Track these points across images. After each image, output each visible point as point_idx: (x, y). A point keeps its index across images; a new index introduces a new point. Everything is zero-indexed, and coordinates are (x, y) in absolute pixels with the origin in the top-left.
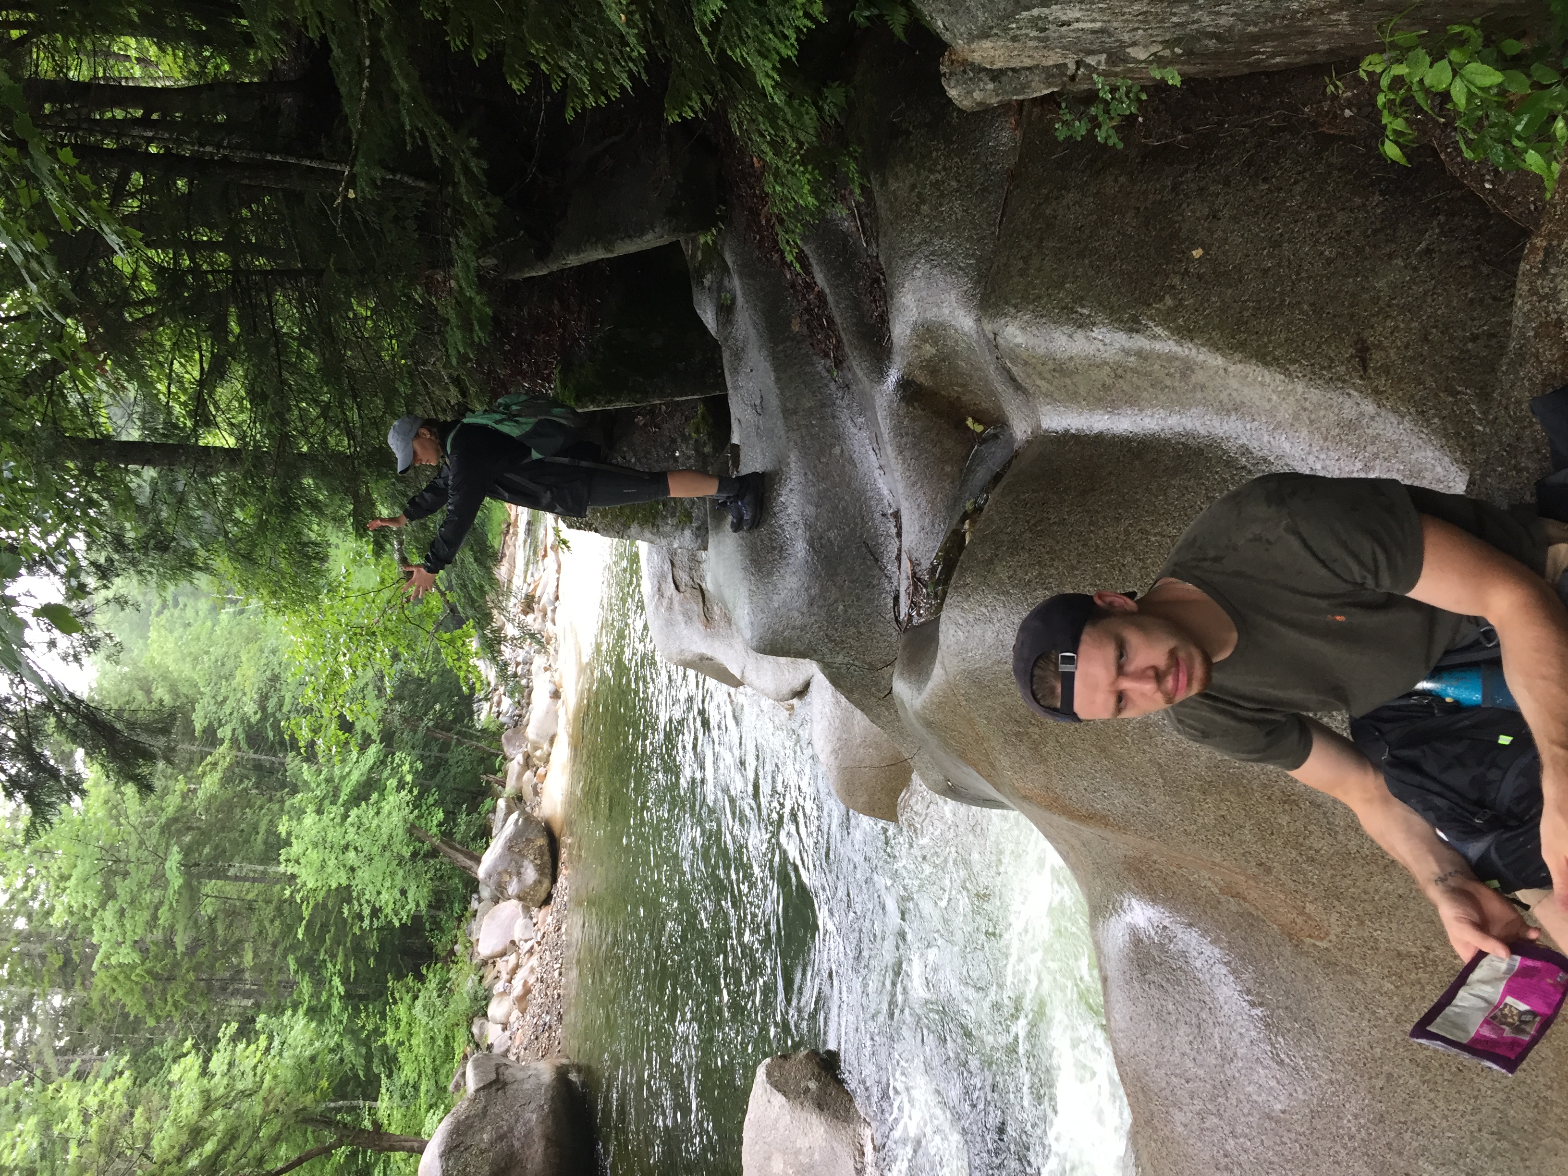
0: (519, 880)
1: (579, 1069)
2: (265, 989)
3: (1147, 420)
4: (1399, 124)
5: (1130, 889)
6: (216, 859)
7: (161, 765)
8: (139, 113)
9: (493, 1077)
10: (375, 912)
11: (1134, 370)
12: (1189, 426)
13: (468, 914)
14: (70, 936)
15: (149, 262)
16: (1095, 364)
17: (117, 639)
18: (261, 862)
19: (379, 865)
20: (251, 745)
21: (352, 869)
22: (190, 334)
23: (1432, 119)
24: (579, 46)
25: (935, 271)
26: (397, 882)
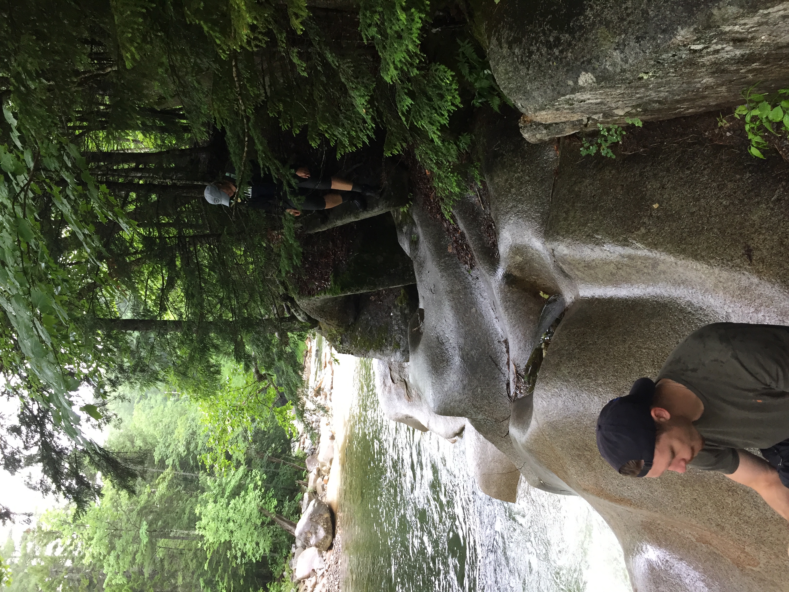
0: (316, 536)
3: (636, 290)
4: (757, 139)
5: (646, 539)
6: (164, 527)
7: (140, 479)
8: (133, 165)
10: (244, 555)
11: (627, 265)
12: (658, 292)
13: (290, 555)
14: (93, 569)
15: (139, 234)
16: (606, 263)
17: (119, 417)
18: (187, 529)
19: (245, 529)
20: (182, 468)
21: (232, 532)
22: (158, 267)
23: (773, 135)
24: (343, 125)
25: (520, 220)
26: (254, 538)
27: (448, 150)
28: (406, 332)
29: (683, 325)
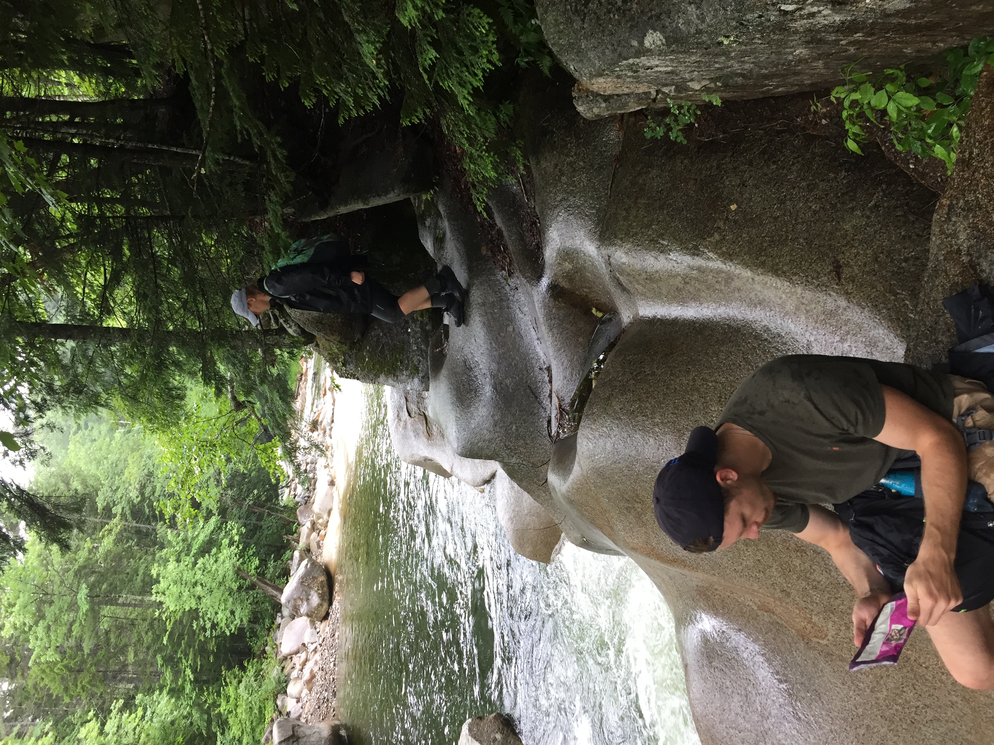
0: (308, 604)
1: (346, 728)
2: (142, 677)
3: (705, 310)
4: (856, 129)
5: (701, 607)
6: (110, 592)
7: (75, 531)
8: (67, 118)
9: (291, 733)
10: (214, 626)
11: (696, 279)
12: (731, 313)
13: (274, 627)
14: (15, 644)
15: (73, 211)
16: (672, 275)
17: (48, 450)
18: (140, 594)
19: (216, 595)
20: (134, 518)
21: (199, 598)
22: (98, 256)
23: (876, 126)
24: (347, 79)
25: (571, 217)
26: (228, 606)
27: (484, 121)
28: (426, 353)
29: (757, 354)
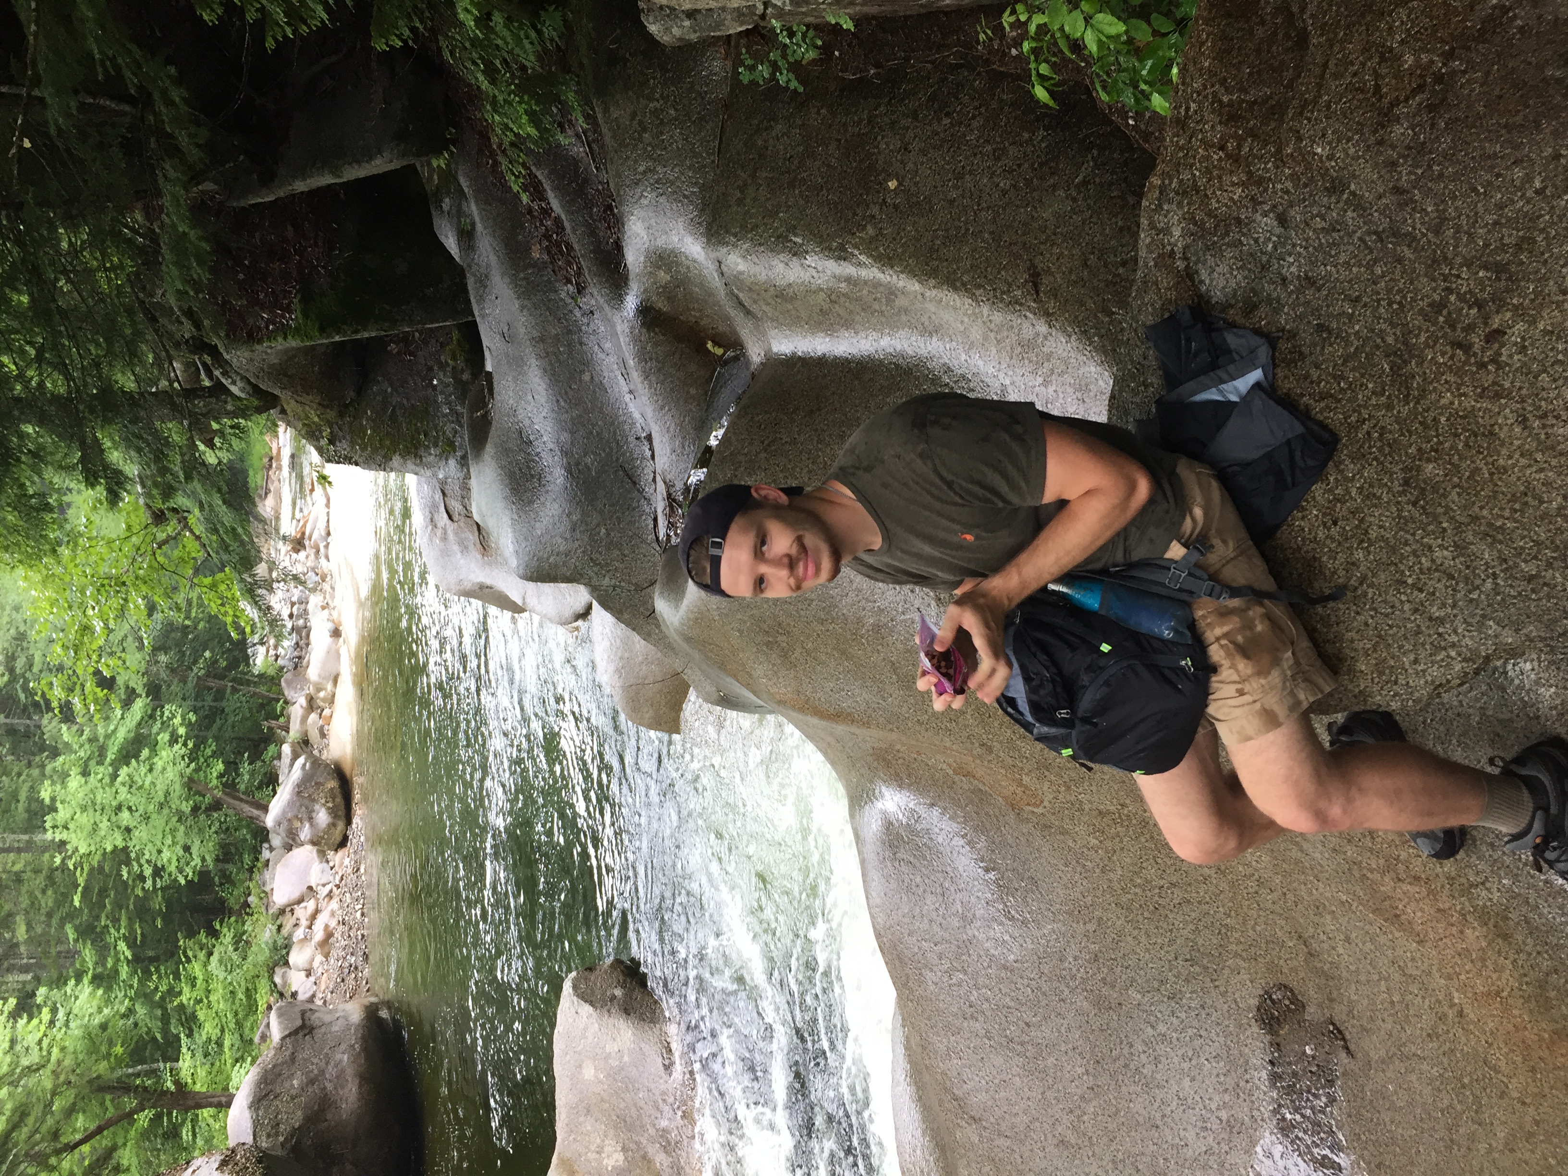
0: (312, 825)
1: (389, 1005)
2: (44, 961)
3: (862, 342)
4: (1044, 69)
5: (879, 778)
9: (299, 1023)
10: (158, 872)
11: (846, 296)
13: (259, 865)
16: (811, 291)
18: (25, 831)
19: (157, 823)
21: (128, 830)
25: (662, 200)
26: (178, 839)
27: (518, 39)
28: (463, 419)
